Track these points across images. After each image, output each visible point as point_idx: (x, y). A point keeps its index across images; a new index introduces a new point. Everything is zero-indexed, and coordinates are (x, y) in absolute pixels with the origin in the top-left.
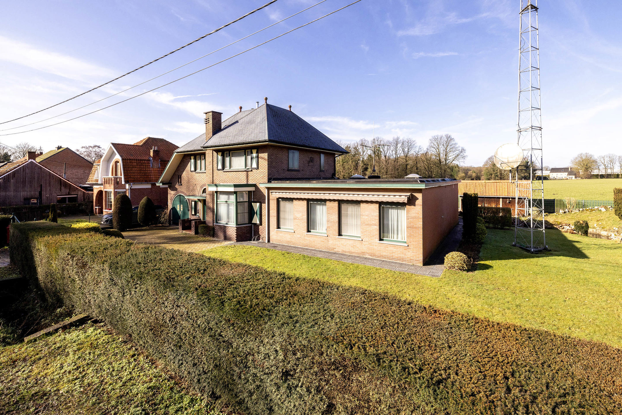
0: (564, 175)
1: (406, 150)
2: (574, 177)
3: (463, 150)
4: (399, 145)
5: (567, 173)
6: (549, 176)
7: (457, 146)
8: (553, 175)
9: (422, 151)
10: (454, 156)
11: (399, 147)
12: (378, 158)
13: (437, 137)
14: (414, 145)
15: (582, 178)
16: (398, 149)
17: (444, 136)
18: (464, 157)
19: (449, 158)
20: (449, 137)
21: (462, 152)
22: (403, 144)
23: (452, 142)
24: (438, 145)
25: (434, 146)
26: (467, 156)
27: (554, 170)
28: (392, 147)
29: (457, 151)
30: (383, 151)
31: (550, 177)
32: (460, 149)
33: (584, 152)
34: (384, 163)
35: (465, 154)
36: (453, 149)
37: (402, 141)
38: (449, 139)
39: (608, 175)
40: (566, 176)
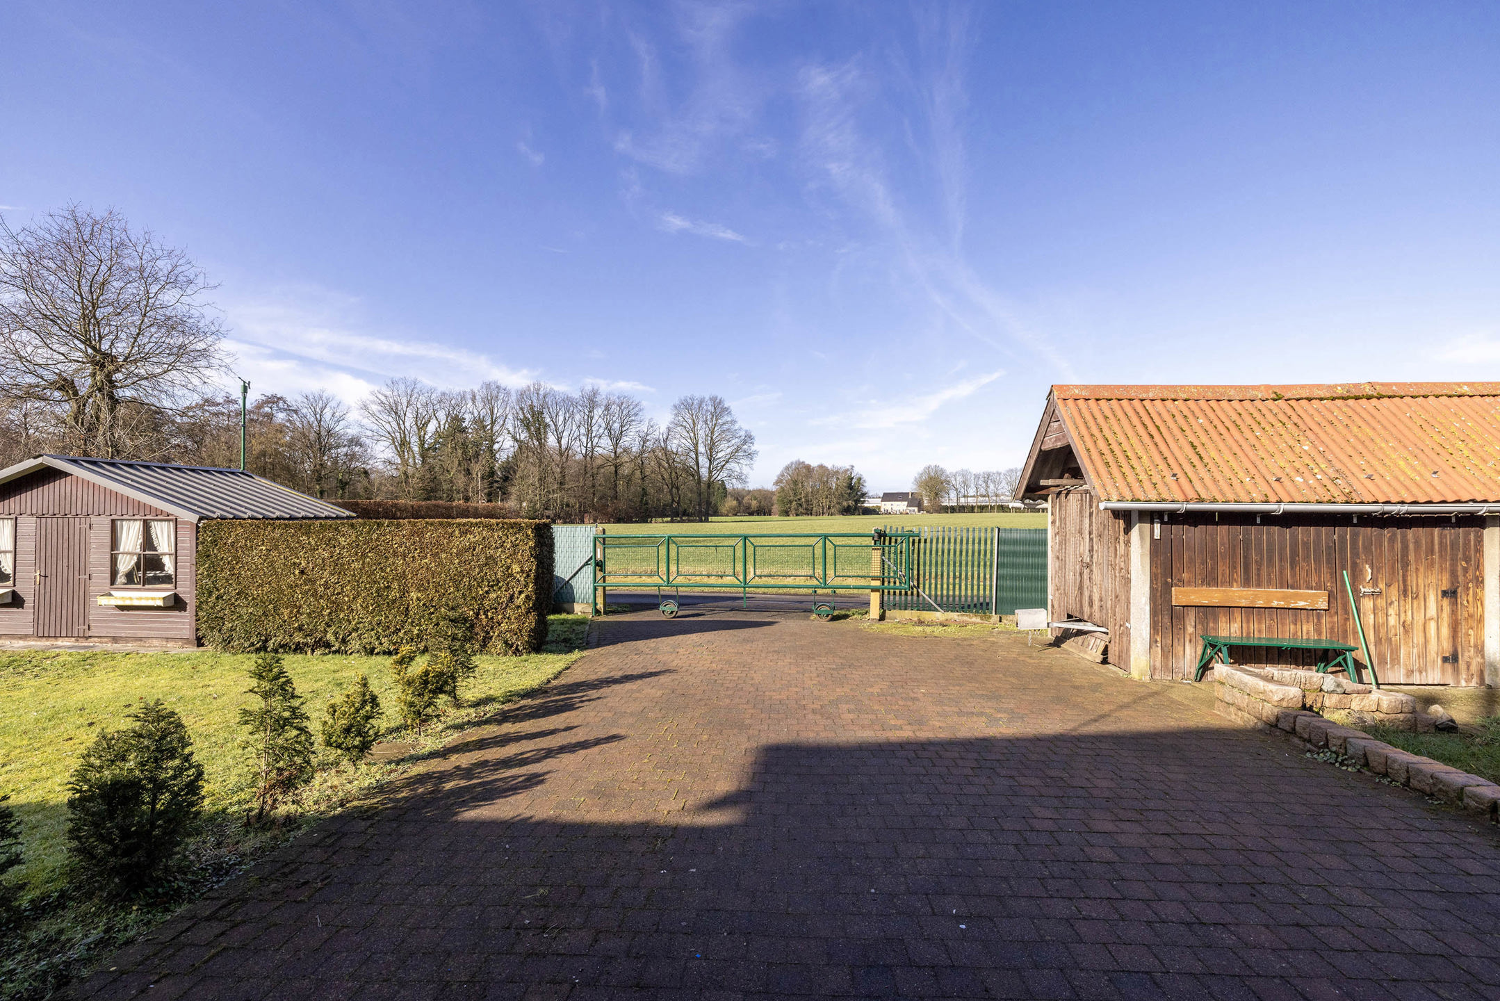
0: (901, 506)
1: (616, 426)
2: (916, 509)
3: (749, 438)
4: (598, 412)
5: (906, 503)
6: (879, 508)
7: (737, 427)
8: (887, 506)
9: (656, 433)
10: (729, 451)
11: (596, 417)
12: (536, 443)
13: (690, 401)
14: (636, 415)
15: (928, 512)
16: (594, 421)
17: (707, 398)
18: (750, 455)
19: (720, 455)
20: (720, 403)
21: (745, 442)
22: (607, 408)
23: (727, 418)
24: (694, 423)
25: (685, 424)
26: (756, 452)
27: (888, 497)
28: (577, 417)
29: (737, 440)
30: (551, 423)
31: (882, 509)
32: (742, 433)
33: (933, 464)
34: (557, 458)
35: (753, 448)
36: (729, 432)
37: (605, 402)
38: (719, 409)
39: (960, 507)
40: (905, 508)
